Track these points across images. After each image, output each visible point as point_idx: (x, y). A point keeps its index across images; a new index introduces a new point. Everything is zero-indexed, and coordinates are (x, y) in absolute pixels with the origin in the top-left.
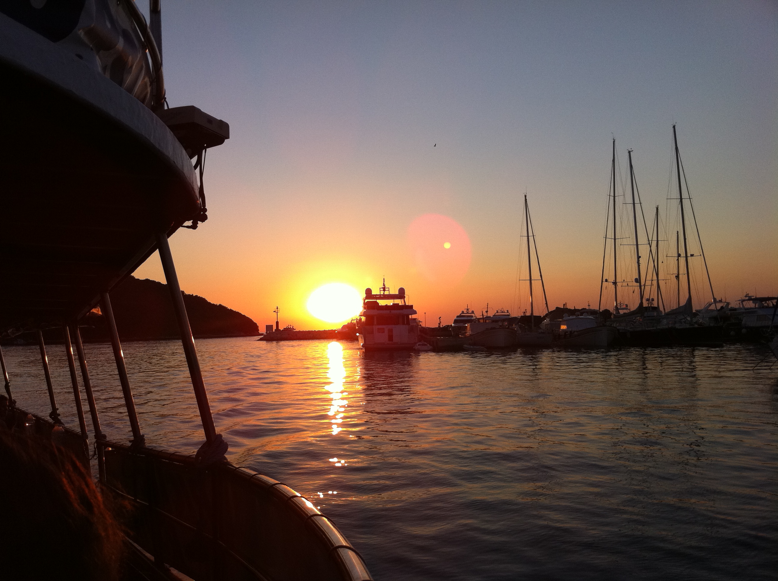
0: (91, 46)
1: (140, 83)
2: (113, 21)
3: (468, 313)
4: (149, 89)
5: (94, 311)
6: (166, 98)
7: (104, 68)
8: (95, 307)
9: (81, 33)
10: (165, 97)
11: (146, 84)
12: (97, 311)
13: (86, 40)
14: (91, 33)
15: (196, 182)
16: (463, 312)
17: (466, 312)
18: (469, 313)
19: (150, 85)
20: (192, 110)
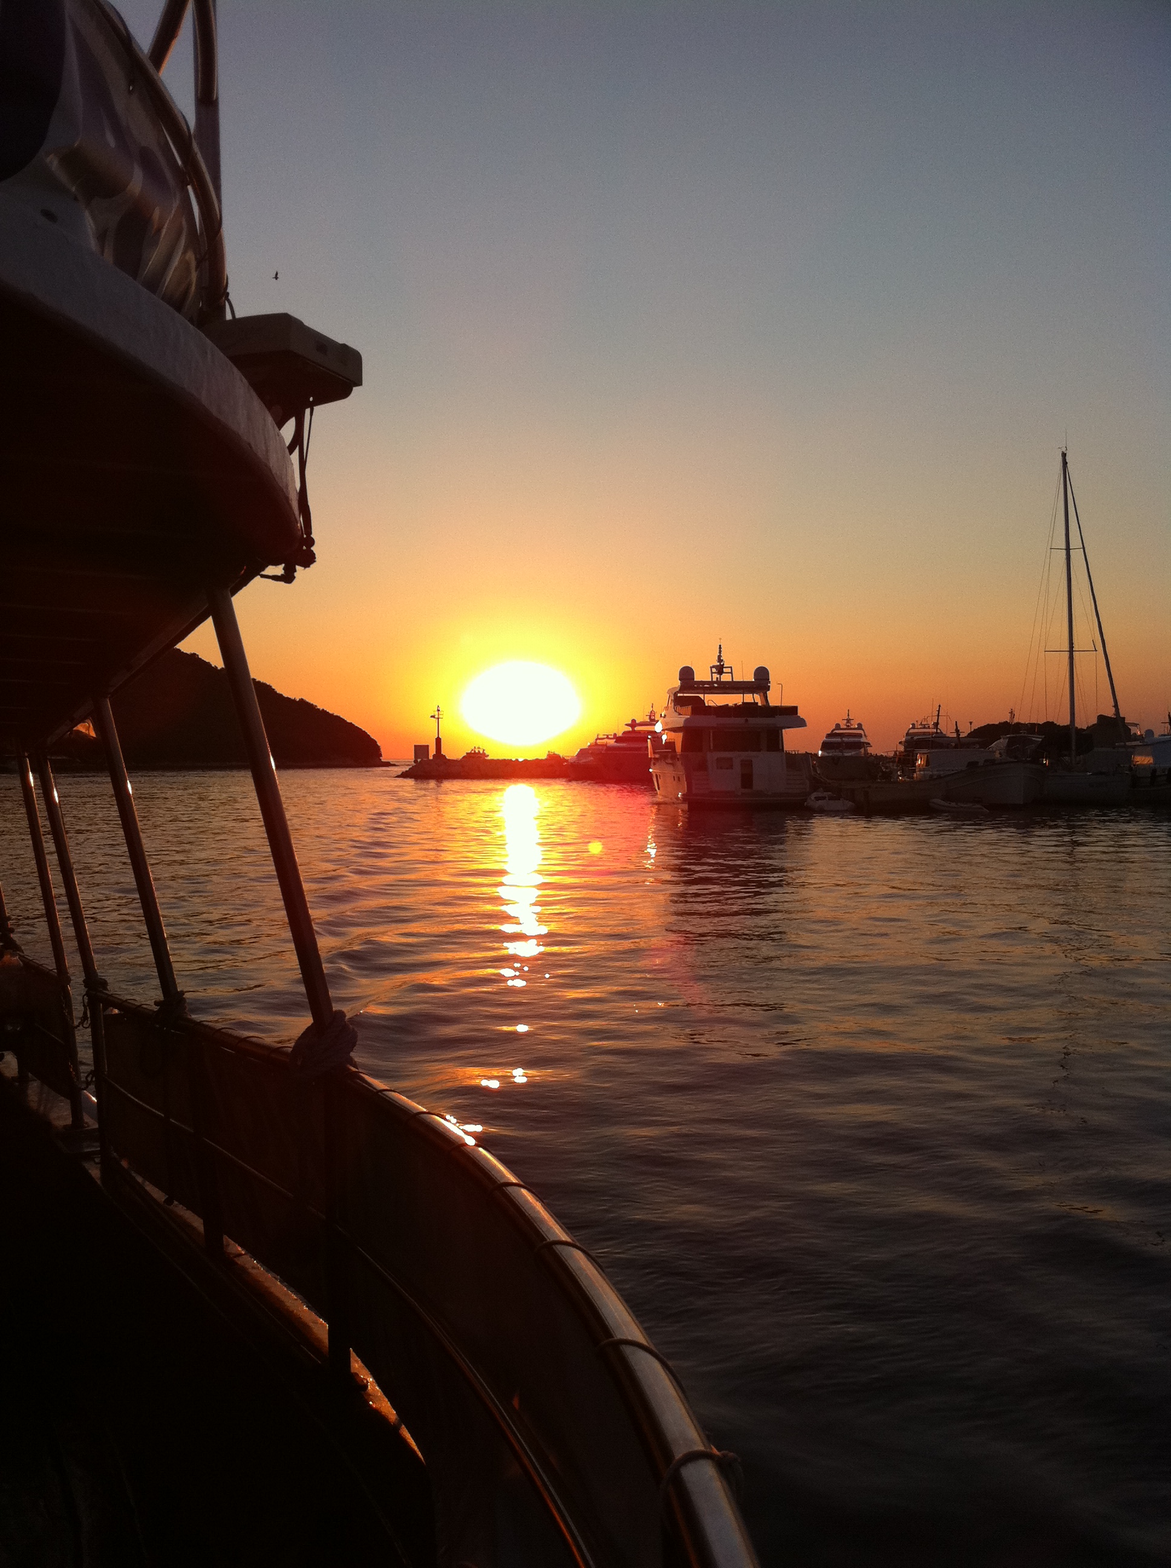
0: (73, 189)
1: (176, 262)
2: (120, 132)
3: (848, 728)
4: (194, 276)
5: (81, 728)
6: (228, 294)
7: (102, 237)
8: (82, 721)
9: (53, 162)
10: (228, 291)
11: (188, 264)
12: (86, 728)
13: (63, 177)
14: (74, 160)
15: (294, 482)
16: (838, 726)
17: (845, 727)
18: (851, 729)
19: (197, 267)
20: (284, 323)
